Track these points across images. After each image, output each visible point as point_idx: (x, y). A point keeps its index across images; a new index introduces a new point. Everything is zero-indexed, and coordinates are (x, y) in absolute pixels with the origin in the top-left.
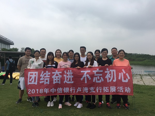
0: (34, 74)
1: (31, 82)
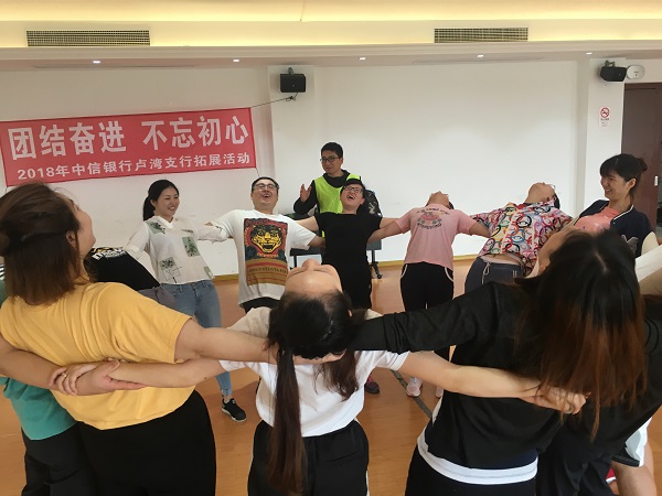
0: (23, 134)
1: (20, 153)
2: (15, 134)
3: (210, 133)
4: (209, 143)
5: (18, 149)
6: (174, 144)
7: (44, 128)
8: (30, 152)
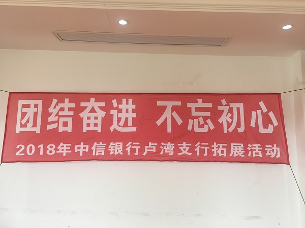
0: (32, 106)
1: (25, 126)
2: (24, 106)
3: (232, 117)
4: (231, 130)
5: (24, 122)
6: (190, 128)
7: (55, 101)
8: (35, 125)
